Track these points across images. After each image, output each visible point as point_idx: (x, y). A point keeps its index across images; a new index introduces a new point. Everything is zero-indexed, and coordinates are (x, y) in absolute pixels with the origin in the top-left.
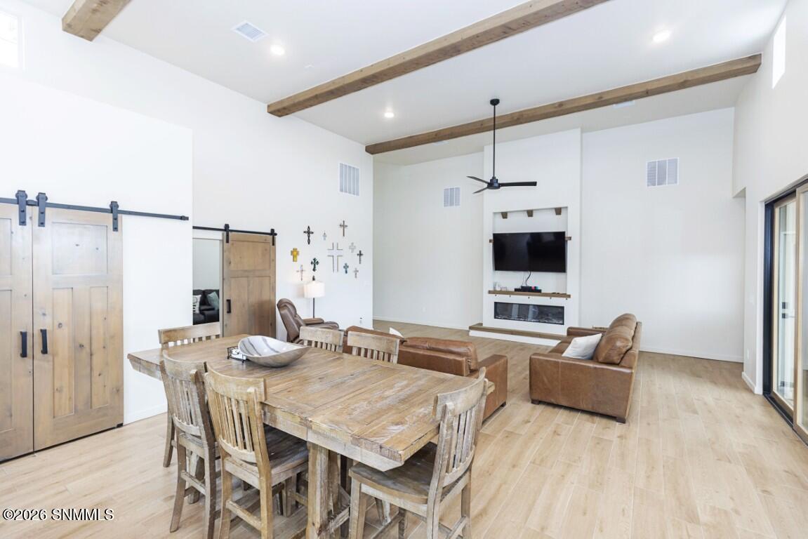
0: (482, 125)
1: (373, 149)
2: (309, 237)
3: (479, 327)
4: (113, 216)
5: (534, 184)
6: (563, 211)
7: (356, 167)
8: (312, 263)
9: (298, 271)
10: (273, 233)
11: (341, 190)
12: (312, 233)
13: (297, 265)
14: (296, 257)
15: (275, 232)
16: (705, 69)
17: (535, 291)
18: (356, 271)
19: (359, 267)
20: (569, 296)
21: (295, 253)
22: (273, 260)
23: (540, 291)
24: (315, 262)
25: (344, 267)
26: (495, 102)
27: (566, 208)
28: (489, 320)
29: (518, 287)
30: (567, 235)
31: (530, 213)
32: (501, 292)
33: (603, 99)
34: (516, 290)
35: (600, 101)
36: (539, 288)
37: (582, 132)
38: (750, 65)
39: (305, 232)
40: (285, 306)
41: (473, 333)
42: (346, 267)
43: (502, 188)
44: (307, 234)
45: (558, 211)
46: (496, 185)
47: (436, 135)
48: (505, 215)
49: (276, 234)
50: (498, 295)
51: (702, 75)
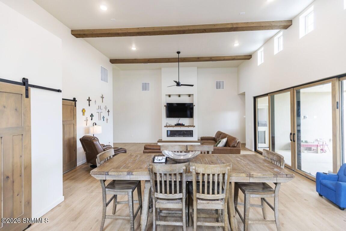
0: (169, 60)
1: (113, 61)
2: (89, 102)
3: (160, 141)
4: (26, 88)
5: (192, 86)
6: (191, 96)
7: (107, 69)
8: (91, 116)
9: (85, 121)
10: (74, 100)
11: (101, 80)
12: (91, 100)
13: (84, 118)
14: (84, 113)
15: (76, 100)
16: (239, 56)
17: (182, 125)
18: (107, 120)
19: (108, 118)
20: (195, 126)
21: (83, 111)
22: (75, 115)
23: (184, 125)
24: (92, 116)
25: (103, 118)
26: (178, 53)
27: (193, 94)
28: (165, 138)
29: (176, 124)
30: (194, 104)
31: (179, 96)
32: (169, 126)
33: (212, 59)
34: (175, 125)
35: (211, 59)
36: (183, 124)
37: (197, 68)
38: (249, 57)
39: (87, 100)
40: (94, 139)
41: (159, 144)
42: (104, 118)
43: (182, 86)
44: (88, 101)
45: (189, 96)
46: (180, 85)
47: (148, 60)
48: (170, 96)
49: (76, 101)
50: (168, 128)
51: (239, 58)
